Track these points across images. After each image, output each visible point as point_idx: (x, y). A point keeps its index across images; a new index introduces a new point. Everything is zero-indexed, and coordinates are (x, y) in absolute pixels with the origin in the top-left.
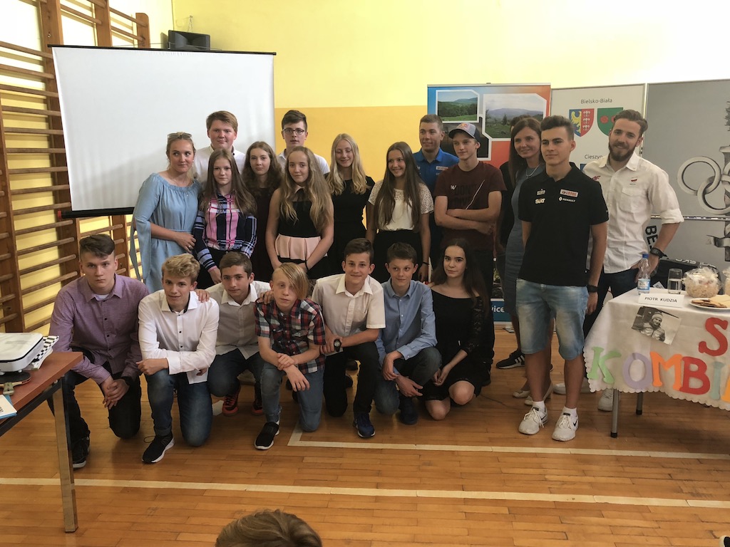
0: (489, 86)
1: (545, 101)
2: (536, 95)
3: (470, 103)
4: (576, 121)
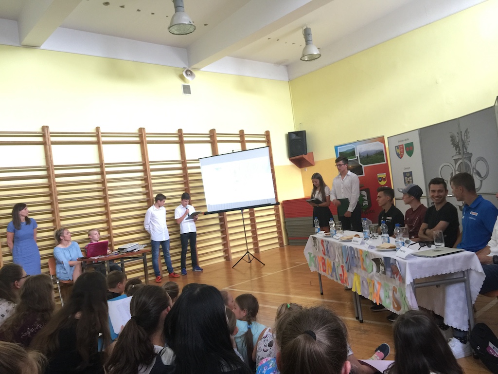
0: (358, 141)
1: (383, 144)
2: (378, 142)
3: (352, 151)
4: (398, 151)
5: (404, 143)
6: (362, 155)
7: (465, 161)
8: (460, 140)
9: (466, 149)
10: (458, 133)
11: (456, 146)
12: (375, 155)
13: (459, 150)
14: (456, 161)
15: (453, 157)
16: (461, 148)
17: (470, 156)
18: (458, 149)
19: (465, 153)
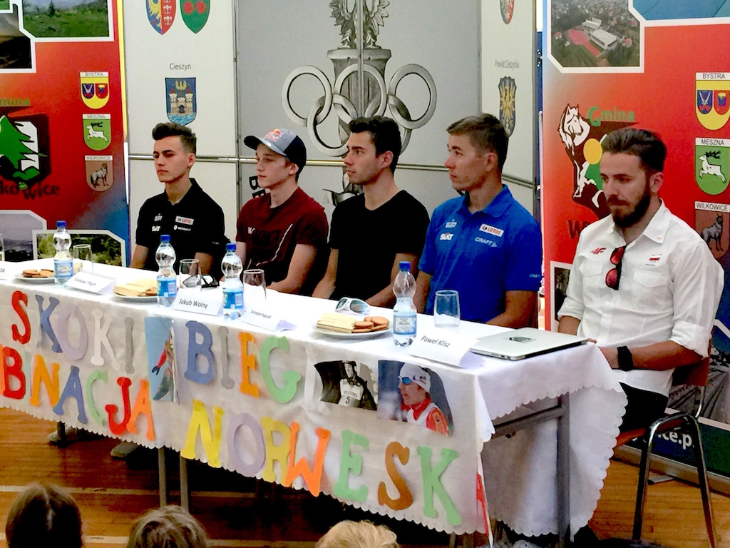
4: (155, 9)
7: (367, 68)
8: (360, 7)
9: (375, 38)
11: (346, 24)
12: (78, 8)
13: (353, 35)
14: (339, 65)
15: (330, 52)
16: (359, 32)
17: (384, 57)
19: (371, 46)
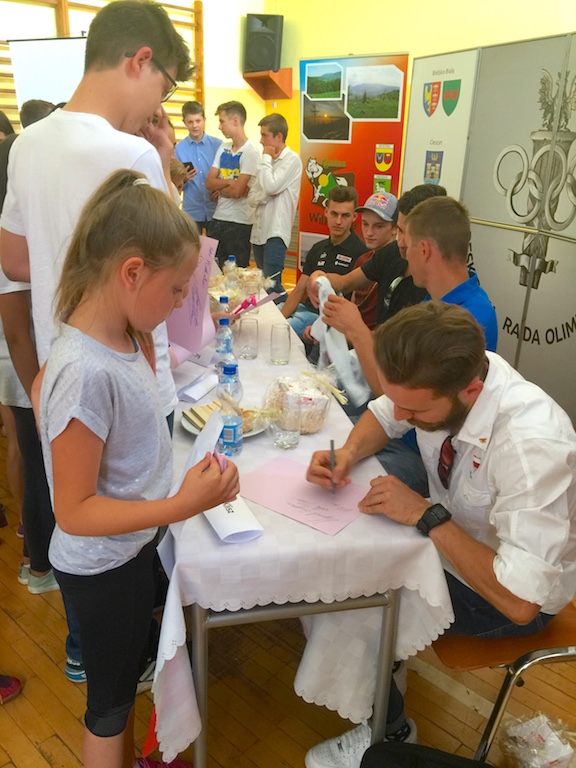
0: (351, 57)
1: (402, 74)
2: (393, 67)
3: (335, 78)
4: (428, 97)
5: (442, 79)
6: (354, 92)
7: (557, 149)
8: (561, 94)
9: (567, 121)
10: (559, 75)
11: (548, 108)
12: (380, 96)
13: (552, 119)
14: (537, 144)
15: (533, 133)
16: (556, 116)
17: (569, 139)
18: (549, 116)
19: (562, 129)
